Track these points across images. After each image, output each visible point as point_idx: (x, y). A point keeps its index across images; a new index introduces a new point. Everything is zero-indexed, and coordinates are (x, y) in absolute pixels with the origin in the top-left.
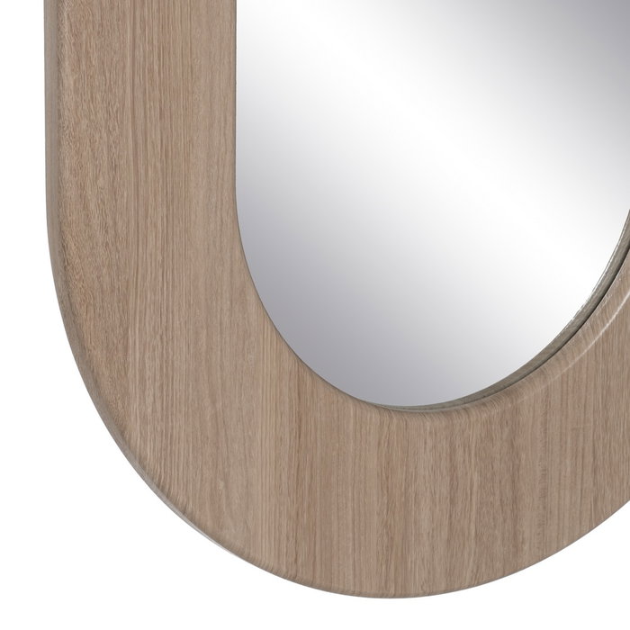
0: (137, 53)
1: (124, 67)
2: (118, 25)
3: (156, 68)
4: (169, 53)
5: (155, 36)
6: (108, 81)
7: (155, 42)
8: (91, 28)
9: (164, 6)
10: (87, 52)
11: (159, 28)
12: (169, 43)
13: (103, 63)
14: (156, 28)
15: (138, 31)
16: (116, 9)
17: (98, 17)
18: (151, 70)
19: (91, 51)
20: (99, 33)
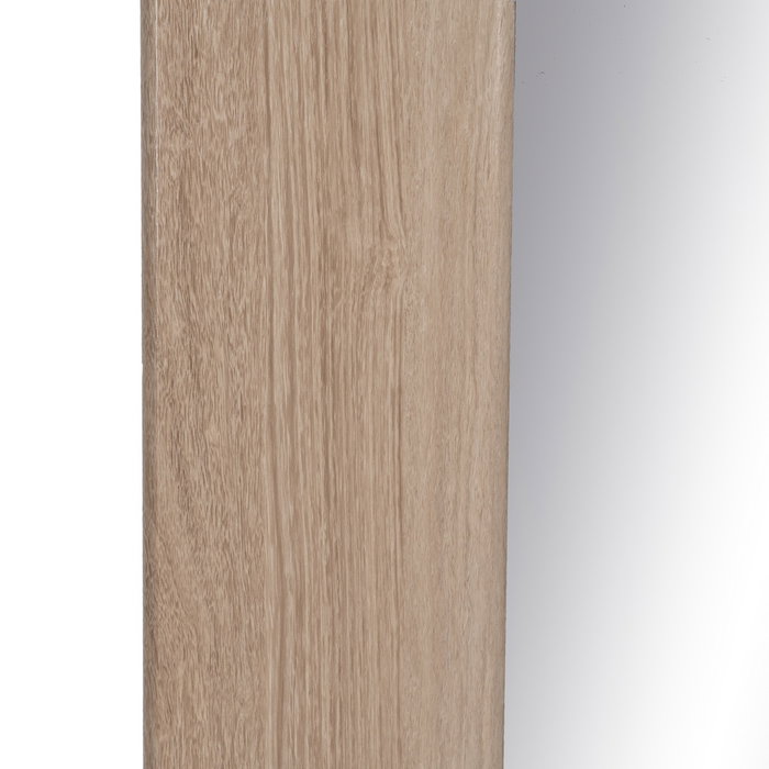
0: (287, 708)
1: (261, 731)
2: (249, 658)
3: (326, 737)
4: (353, 714)
5: (325, 683)
6: (228, 751)
7: (325, 693)
8: (196, 658)
9: (344, 631)
10: (187, 699)
11: (332, 669)
12: (353, 697)
13: (218, 719)
14: (327, 670)
15: (290, 671)
16: (245, 630)
17: (208, 639)
18: (316, 741)
19: (195, 697)
20: (210, 668)
